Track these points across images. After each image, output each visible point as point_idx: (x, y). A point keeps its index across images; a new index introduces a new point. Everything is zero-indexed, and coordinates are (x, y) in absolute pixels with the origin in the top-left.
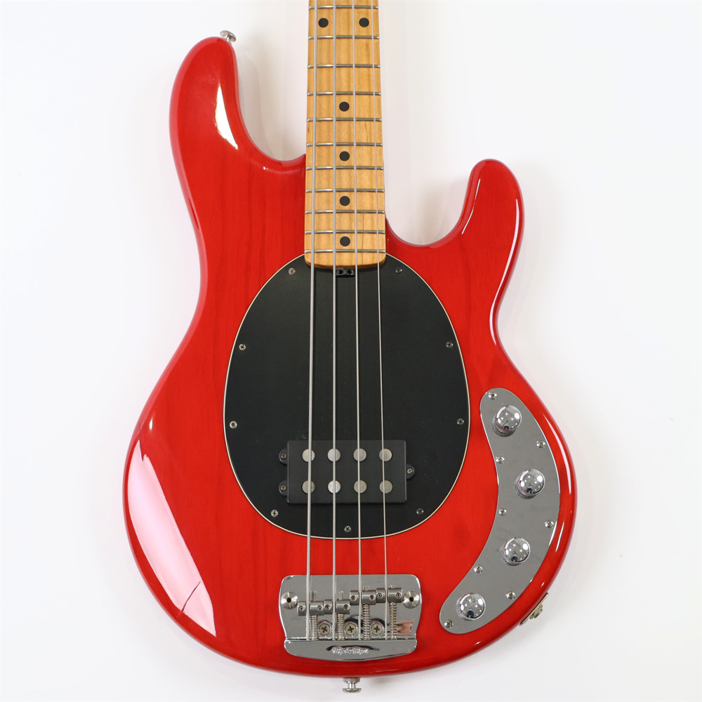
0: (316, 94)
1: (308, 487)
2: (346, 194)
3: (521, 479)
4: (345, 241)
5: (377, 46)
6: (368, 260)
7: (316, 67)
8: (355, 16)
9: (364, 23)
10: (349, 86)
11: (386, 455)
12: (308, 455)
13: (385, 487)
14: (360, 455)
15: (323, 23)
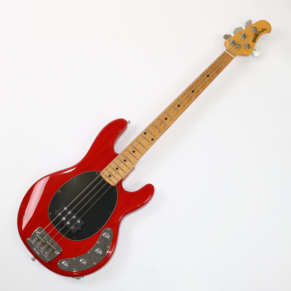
0: (131, 145)
1: (60, 214)
2: (118, 168)
3: (97, 249)
4: (110, 176)
5: (151, 146)
6: (111, 183)
7: (136, 140)
8: (152, 137)
9: (152, 140)
10: (138, 149)
11: (79, 222)
12: (65, 209)
13: (73, 227)
14: (74, 217)
15: (145, 133)
